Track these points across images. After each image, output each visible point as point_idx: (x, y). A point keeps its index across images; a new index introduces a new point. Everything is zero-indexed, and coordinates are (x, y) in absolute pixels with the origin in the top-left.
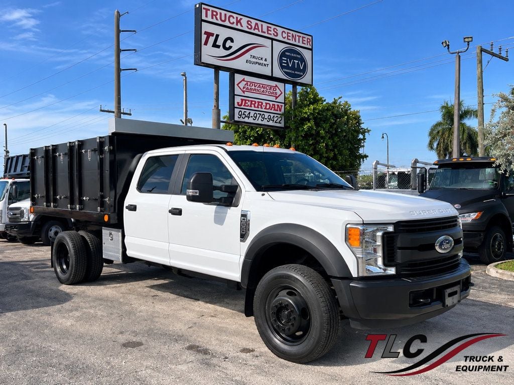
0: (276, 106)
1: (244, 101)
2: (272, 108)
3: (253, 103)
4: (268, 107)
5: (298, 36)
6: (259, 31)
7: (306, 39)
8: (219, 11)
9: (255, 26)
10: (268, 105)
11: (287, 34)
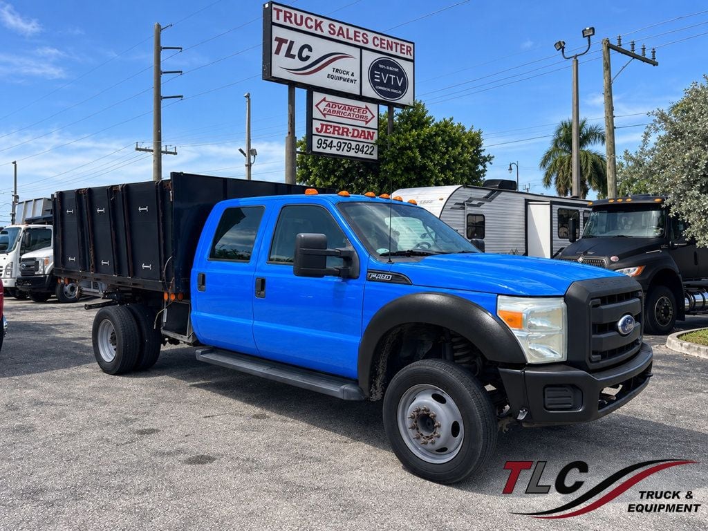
0: (366, 133)
1: (325, 127)
2: (361, 135)
3: (337, 129)
4: (355, 135)
6: (344, 37)
7: (405, 48)
8: (293, 12)
9: (339, 31)
10: (356, 132)
11: (381, 41)
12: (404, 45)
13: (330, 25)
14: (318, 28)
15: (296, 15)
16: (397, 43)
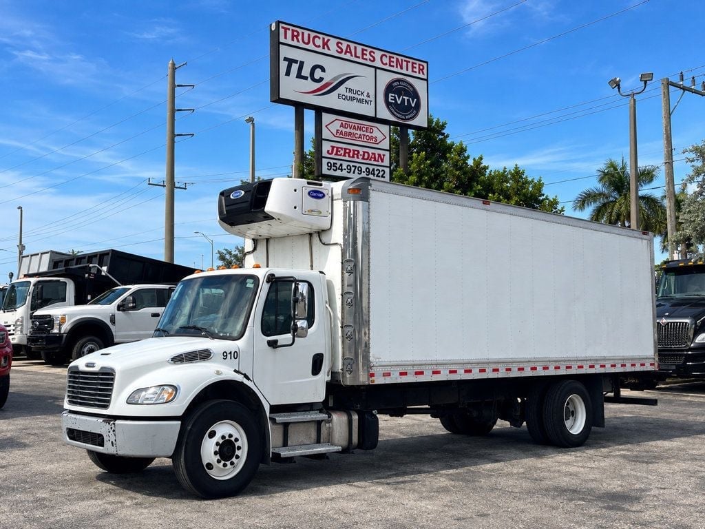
0: (377, 156)
1: (335, 149)
2: (372, 157)
3: (348, 151)
4: (366, 157)
5: (405, 61)
6: (352, 55)
7: (417, 66)
8: (300, 31)
9: (347, 49)
10: (366, 155)
11: (390, 59)
12: (416, 64)
13: (338, 43)
14: (326, 47)
15: (303, 33)
16: (408, 62)
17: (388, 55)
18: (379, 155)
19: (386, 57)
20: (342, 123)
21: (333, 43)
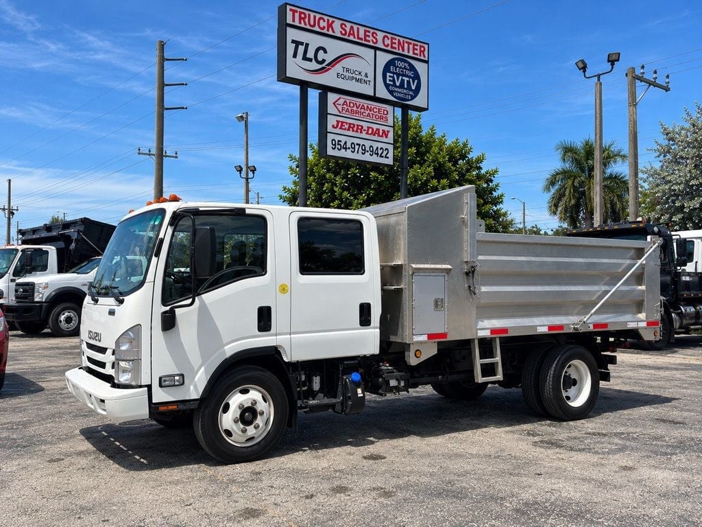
0: (381, 132)
1: (340, 123)
2: (375, 133)
3: (352, 126)
4: (370, 132)
5: (407, 42)
7: (418, 48)
8: (307, 12)
9: (350, 31)
10: (370, 130)
11: (392, 41)
12: (417, 45)
13: (342, 25)
14: (330, 29)
16: (409, 44)
17: (390, 36)
18: (384, 131)
19: (388, 39)
20: (345, 101)
21: (337, 25)
